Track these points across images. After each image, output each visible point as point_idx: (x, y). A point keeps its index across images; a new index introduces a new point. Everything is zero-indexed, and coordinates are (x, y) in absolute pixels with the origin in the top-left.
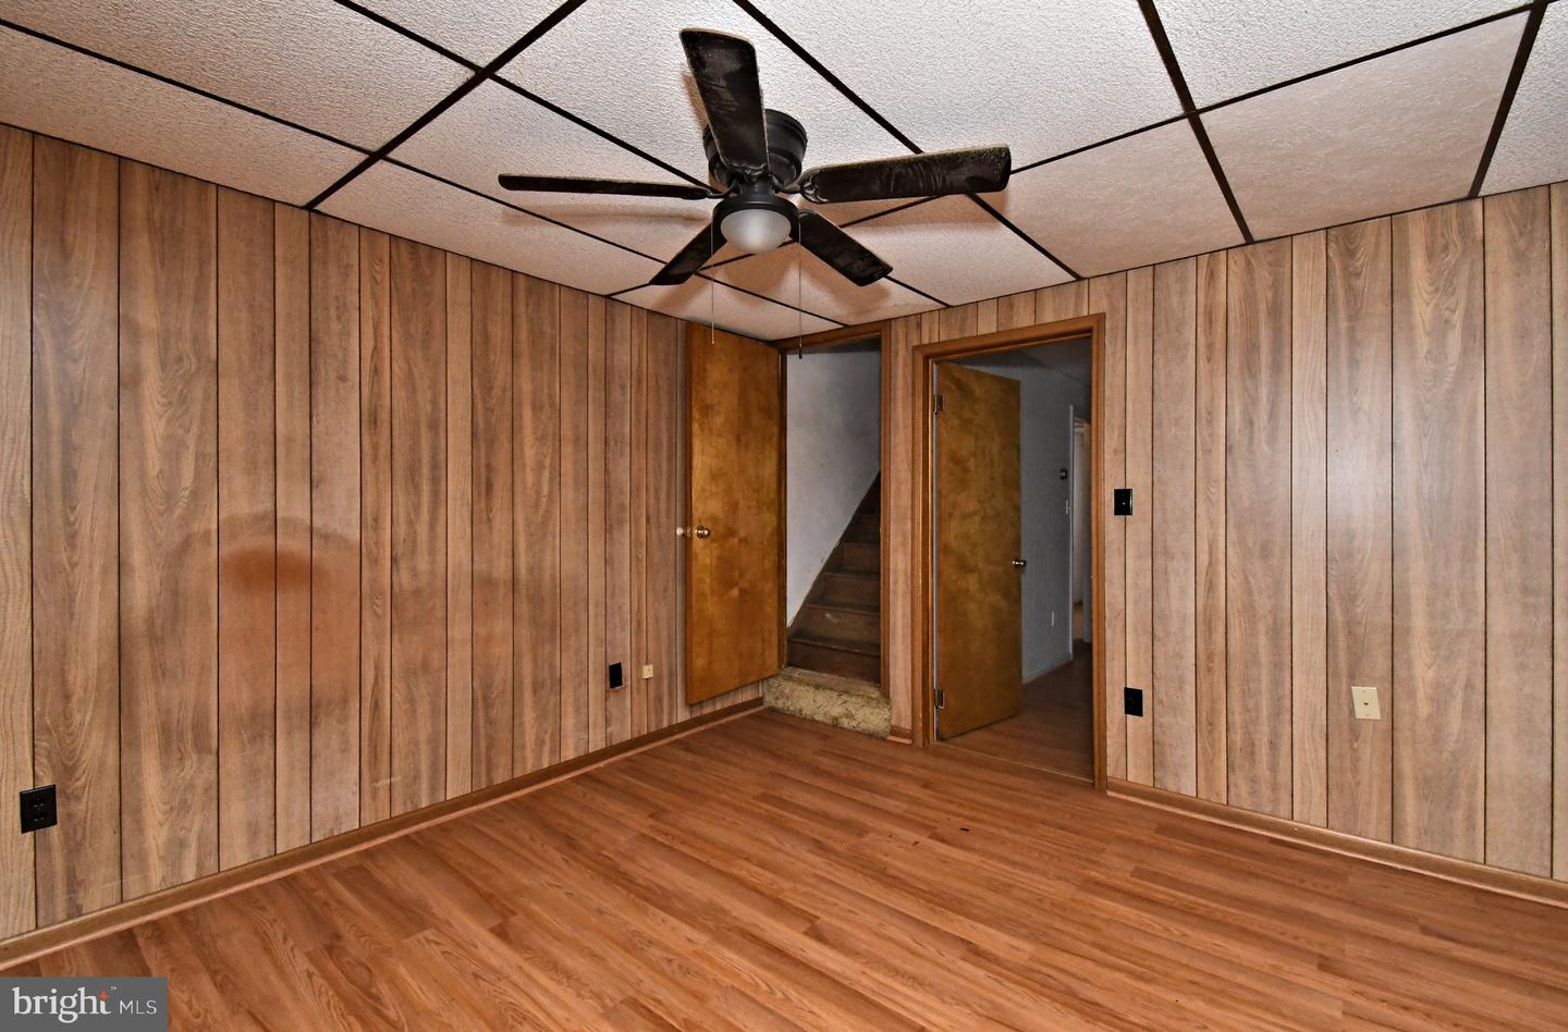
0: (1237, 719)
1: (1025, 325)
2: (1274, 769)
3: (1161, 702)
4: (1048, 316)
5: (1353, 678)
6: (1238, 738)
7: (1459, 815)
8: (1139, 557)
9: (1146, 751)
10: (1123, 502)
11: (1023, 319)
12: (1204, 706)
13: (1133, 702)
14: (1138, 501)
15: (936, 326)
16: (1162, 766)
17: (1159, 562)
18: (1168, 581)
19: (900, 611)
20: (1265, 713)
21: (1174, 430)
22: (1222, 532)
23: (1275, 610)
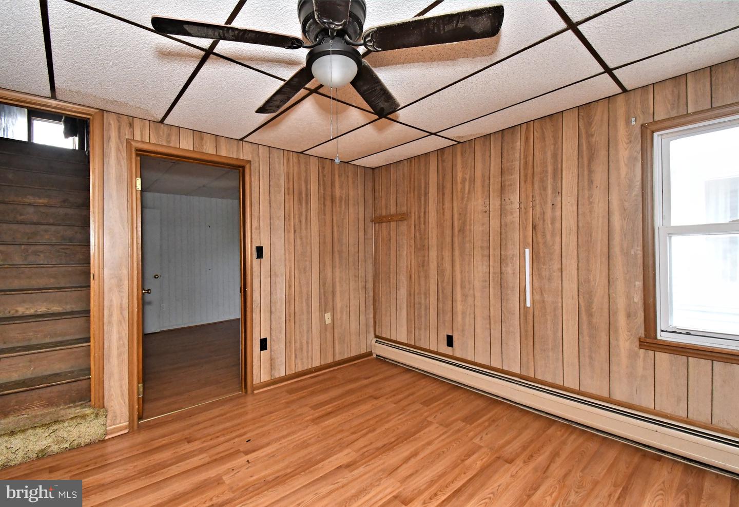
0: (298, 337)
1: (210, 152)
2: (307, 352)
3: (274, 341)
4: (224, 153)
5: (325, 312)
6: (298, 345)
7: (346, 345)
8: (265, 278)
9: (268, 365)
10: (260, 252)
11: (209, 149)
12: (288, 336)
13: (263, 344)
14: (265, 252)
15: (147, 131)
16: (274, 368)
17: (273, 278)
18: (276, 286)
19: (115, 336)
20: (305, 332)
21: (278, 221)
22: (293, 264)
23: (308, 291)
